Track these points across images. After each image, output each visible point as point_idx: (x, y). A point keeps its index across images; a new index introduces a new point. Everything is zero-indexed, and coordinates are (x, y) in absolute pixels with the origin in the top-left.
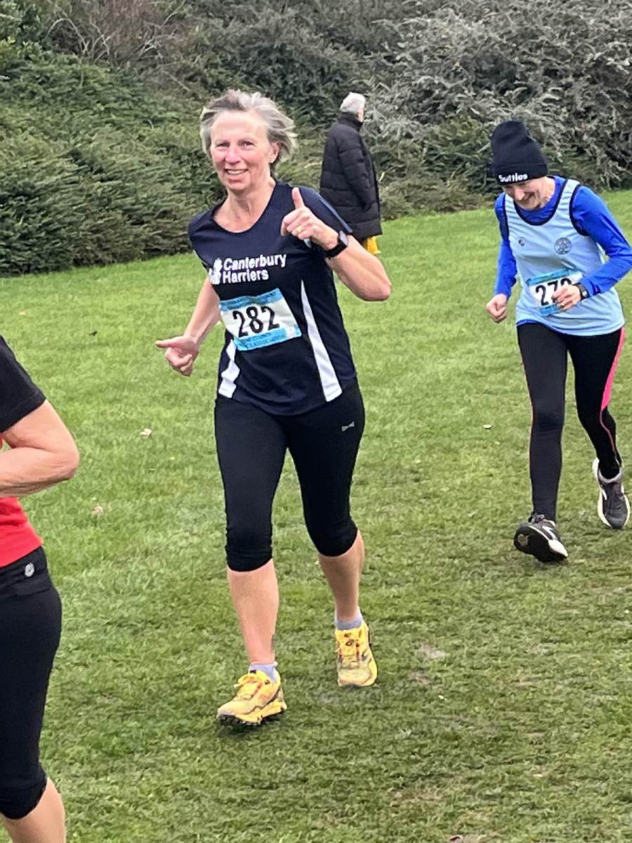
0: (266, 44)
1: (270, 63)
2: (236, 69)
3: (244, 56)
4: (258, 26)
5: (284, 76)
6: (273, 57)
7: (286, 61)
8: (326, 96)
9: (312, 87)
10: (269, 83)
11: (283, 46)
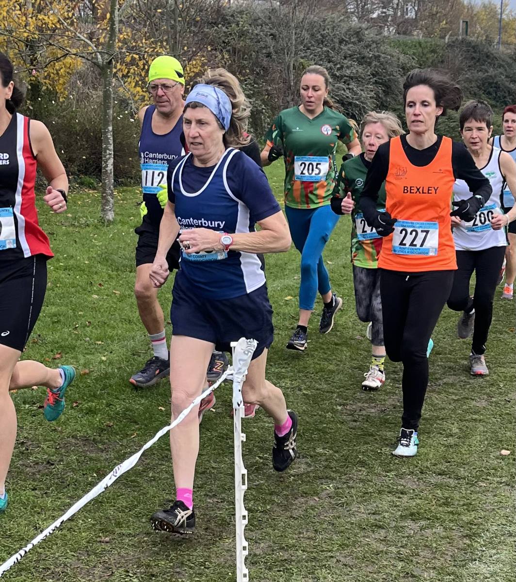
0: (491, 81)
1: (491, 87)
2: (480, 89)
3: (483, 85)
4: (489, 74)
5: (496, 93)
6: (493, 85)
7: (498, 87)
8: (510, 101)
9: (505, 97)
10: (491, 94)
11: (497, 82)
